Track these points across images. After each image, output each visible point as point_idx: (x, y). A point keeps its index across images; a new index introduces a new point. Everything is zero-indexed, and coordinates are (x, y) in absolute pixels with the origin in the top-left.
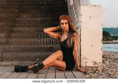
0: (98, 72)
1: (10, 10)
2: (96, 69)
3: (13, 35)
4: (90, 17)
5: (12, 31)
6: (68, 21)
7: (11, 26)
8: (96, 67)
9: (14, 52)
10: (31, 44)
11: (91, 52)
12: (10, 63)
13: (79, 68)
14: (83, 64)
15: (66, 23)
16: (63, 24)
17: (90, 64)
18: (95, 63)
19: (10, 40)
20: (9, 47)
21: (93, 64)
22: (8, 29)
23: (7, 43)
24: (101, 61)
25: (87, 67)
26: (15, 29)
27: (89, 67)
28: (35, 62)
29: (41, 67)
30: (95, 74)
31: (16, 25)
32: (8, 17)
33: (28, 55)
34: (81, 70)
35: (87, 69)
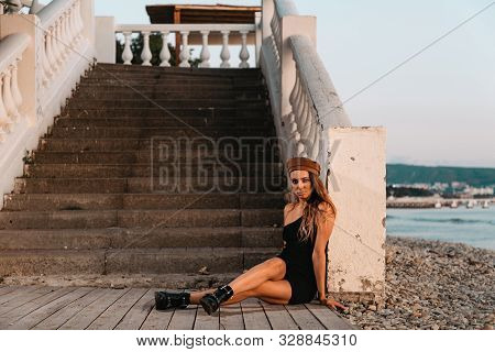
0: (373, 307)
1: (115, 128)
2: (367, 298)
3: (130, 198)
4: (353, 159)
5: (127, 190)
6: (310, 174)
7: (123, 174)
8: (368, 294)
9: (137, 249)
10: (181, 224)
11: (355, 252)
12: (129, 281)
13: (323, 296)
14: (334, 286)
15: (304, 180)
16: (296, 181)
17: (353, 286)
18: (367, 283)
19: (124, 215)
20: (124, 234)
21: (361, 284)
22: (117, 181)
23: (117, 222)
24: (382, 278)
25: (344, 293)
26: (134, 182)
27: (350, 293)
28: (198, 277)
29: (225, 294)
30: (370, 315)
31: (138, 171)
32: (112, 148)
33: (176, 257)
34: (329, 302)
35: (344, 298)
